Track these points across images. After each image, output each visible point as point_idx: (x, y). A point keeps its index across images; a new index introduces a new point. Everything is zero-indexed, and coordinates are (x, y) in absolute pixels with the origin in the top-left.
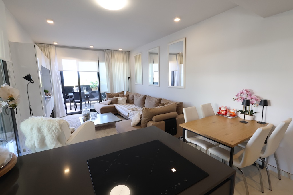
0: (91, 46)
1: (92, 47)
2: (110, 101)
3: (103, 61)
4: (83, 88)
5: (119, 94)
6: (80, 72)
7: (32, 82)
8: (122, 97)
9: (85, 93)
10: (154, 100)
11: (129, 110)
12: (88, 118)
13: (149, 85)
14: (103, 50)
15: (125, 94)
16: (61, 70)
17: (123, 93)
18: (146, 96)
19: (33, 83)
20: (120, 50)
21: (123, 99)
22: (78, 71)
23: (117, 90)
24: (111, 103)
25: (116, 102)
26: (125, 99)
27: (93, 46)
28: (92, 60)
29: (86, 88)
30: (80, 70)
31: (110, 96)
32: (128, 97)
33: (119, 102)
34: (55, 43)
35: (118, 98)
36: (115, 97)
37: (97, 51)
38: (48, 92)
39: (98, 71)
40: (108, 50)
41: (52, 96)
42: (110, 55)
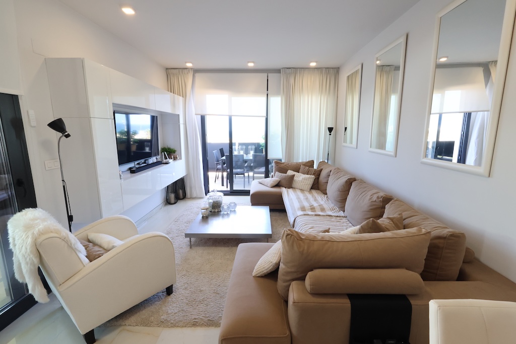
0: (248, 62)
1: (251, 65)
2: (277, 179)
3: (277, 93)
4: (250, 147)
5: (302, 167)
6: (233, 118)
7: (65, 134)
8: (304, 174)
10: (368, 197)
11: (303, 209)
12: (216, 211)
13: (370, 152)
14: (278, 71)
15: (315, 167)
17: (311, 163)
18: (355, 180)
19: (68, 136)
20: (313, 64)
21: (305, 179)
22: (230, 114)
23: (301, 157)
24: (278, 185)
25: (289, 183)
26: (309, 178)
27: (253, 62)
28: (257, 92)
29: (254, 147)
30: (233, 114)
31: (282, 168)
32: (318, 174)
33: (294, 185)
34: (189, 65)
35: (294, 175)
36: (290, 173)
37: (266, 74)
38: (174, 152)
39: (265, 115)
40: (288, 68)
41: (181, 159)
42: (292, 80)
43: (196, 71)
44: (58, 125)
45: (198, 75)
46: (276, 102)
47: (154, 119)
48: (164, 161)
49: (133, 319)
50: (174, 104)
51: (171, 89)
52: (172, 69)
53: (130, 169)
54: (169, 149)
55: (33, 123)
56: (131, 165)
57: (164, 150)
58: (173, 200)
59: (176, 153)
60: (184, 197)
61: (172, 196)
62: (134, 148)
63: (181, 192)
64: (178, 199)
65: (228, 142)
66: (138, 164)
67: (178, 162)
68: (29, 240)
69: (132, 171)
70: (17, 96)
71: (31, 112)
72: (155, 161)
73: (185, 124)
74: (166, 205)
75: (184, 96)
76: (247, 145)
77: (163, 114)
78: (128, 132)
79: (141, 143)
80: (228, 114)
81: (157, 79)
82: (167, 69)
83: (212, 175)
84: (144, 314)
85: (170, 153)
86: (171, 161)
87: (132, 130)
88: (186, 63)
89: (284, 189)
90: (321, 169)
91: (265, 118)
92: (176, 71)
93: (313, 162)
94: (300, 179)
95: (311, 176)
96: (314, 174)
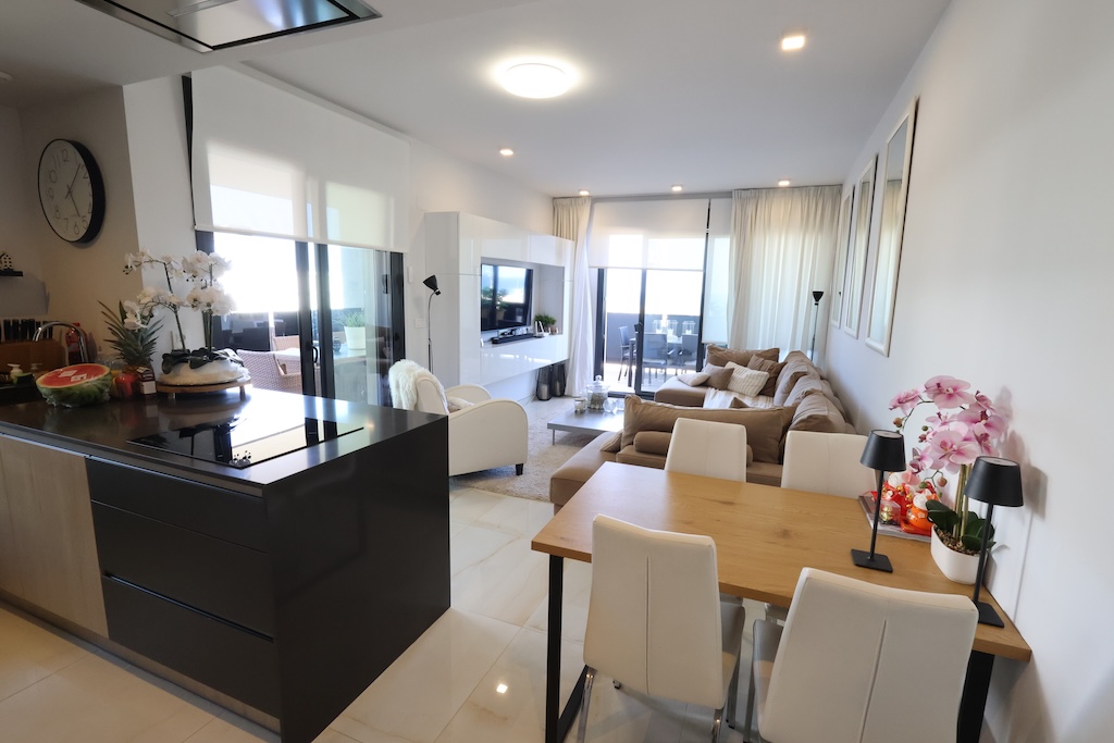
1: (677, 189)
2: (708, 374)
3: (725, 232)
4: (685, 323)
5: (754, 358)
6: (648, 272)
7: (436, 291)
8: (753, 369)
9: (669, 341)
14: (728, 194)
16: (601, 266)
19: (438, 293)
20: (784, 183)
21: (750, 377)
22: (644, 267)
24: (705, 384)
26: (758, 375)
28: (689, 230)
31: (720, 357)
32: (777, 370)
33: (732, 385)
34: (584, 193)
35: (733, 369)
36: (730, 365)
37: (707, 201)
38: (553, 322)
39: (702, 268)
40: (744, 190)
41: (562, 334)
42: (750, 209)
43: (595, 200)
44: (431, 283)
45: (598, 206)
46: (723, 246)
47: (529, 274)
48: (537, 334)
49: (481, 483)
50: (560, 253)
51: (558, 231)
52: (561, 198)
53: (492, 339)
54: (546, 317)
55: (411, 280)
56: (495, 334)
57: (539, 318)
58: (545, 397)
59: (557, 324)
60: (562, 395)
61: (545, 389)
62: (500, 316)
63: (558, 384)
64: (552, 394)
65: (637, 312)
66: (503, 334)
67: (557, 337)
68: (412, 380)
69: (494, 342)
70: (402, 255)
71: (411, 269)
72: (525, 332)
73: (572, 281)
74: (534, 400)
75: (575, 239)
76: (681, 319)
77: (541, 267)
78: (494, 291)
79: (511, 309)
80: (641, 266)
81: (539, 215)
82: (554, 198)
83: (608, 367)
84: (491, 482)
85: (547, 323)
86: (546, 334)
87: (500, 288)
88: (580, 189)
89: (711, 391)
90: (785, 364)
91: (702, 274)
92: (567, 201)
93: (777, 351)
94: (744, 376)
95: (766, 373)
96: (769, 370)
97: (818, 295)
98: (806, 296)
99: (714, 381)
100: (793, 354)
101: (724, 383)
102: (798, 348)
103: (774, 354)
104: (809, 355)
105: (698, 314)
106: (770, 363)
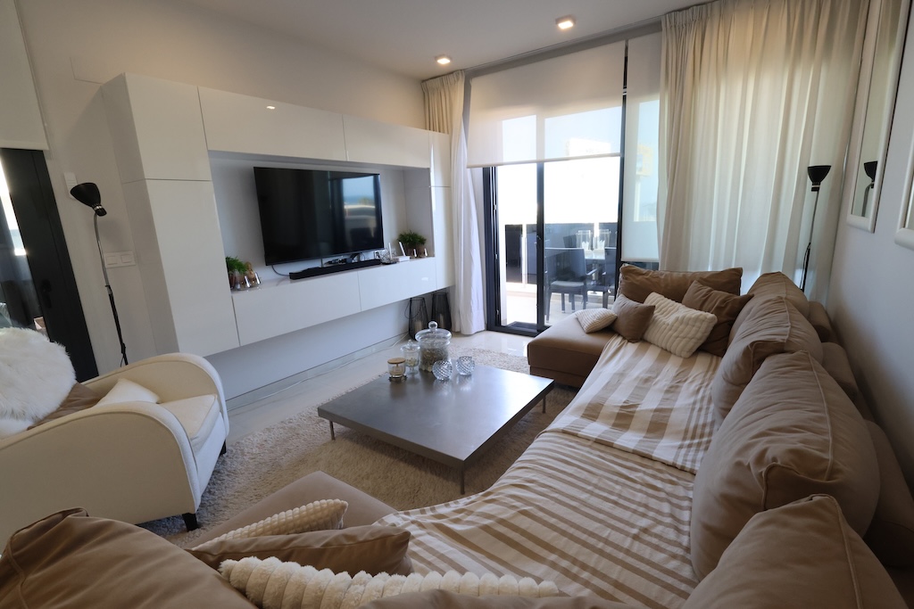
1: (566, 27)
2: (614, 313)
3: (650, 89)
5: (693, 287)
6: (547, 166)
7: (96, 209)
8: (689, 306)
13: (897, 241)
14: (653, 27)
16: (487, 164)
19: (101, 212)
21: (682, 321)
22: (541, 158)
23: (713, 258)
24: (607, 329)
26: (697, 319)
28: (596, 96)
30: (546, 158)
31: (639, 285)
33: (652, 334)
34: (444, 62)
35: (654, 308)
36: (654, 299)
37: (622, 45)
38: (422, 241)
39: (619, 151)
40: (680, 10)
41: (431, 254)
42: (691, 42)
43: (471, 74)
45: (475, 83)
46: (650, 113)
47: (376, 179)
48: (394, 259)
52: (431, 79)
54: (413, 236)
57: (402, 239)
59: (427, 244)
61: (419, 325)
63: (442, 317)
67: (426, 262)
70: (40, 152)
71: (69, 177)
73: (448, 186)
74: (405, 339)
75: (449, 131)
80: (535, 158)
82: (423, 81)
85: (414, 244)
86: (409, 258)
88: (437, 58)
89: (615, 342)
90: (749, 298)
91: (618, 159)
92: (437, 82)
93: (737, 274)
94: (671, 319)
95: (710, 315)
96: (718, 311)
97: (817, 174)
98: (795, 173)
99: (622, 325)
100: (768, 278)
101: (636, 329)
102: (778, 267)
103: (734, 277)
104: (798, 281)
105: (615, 220)
106: (722, 295)
